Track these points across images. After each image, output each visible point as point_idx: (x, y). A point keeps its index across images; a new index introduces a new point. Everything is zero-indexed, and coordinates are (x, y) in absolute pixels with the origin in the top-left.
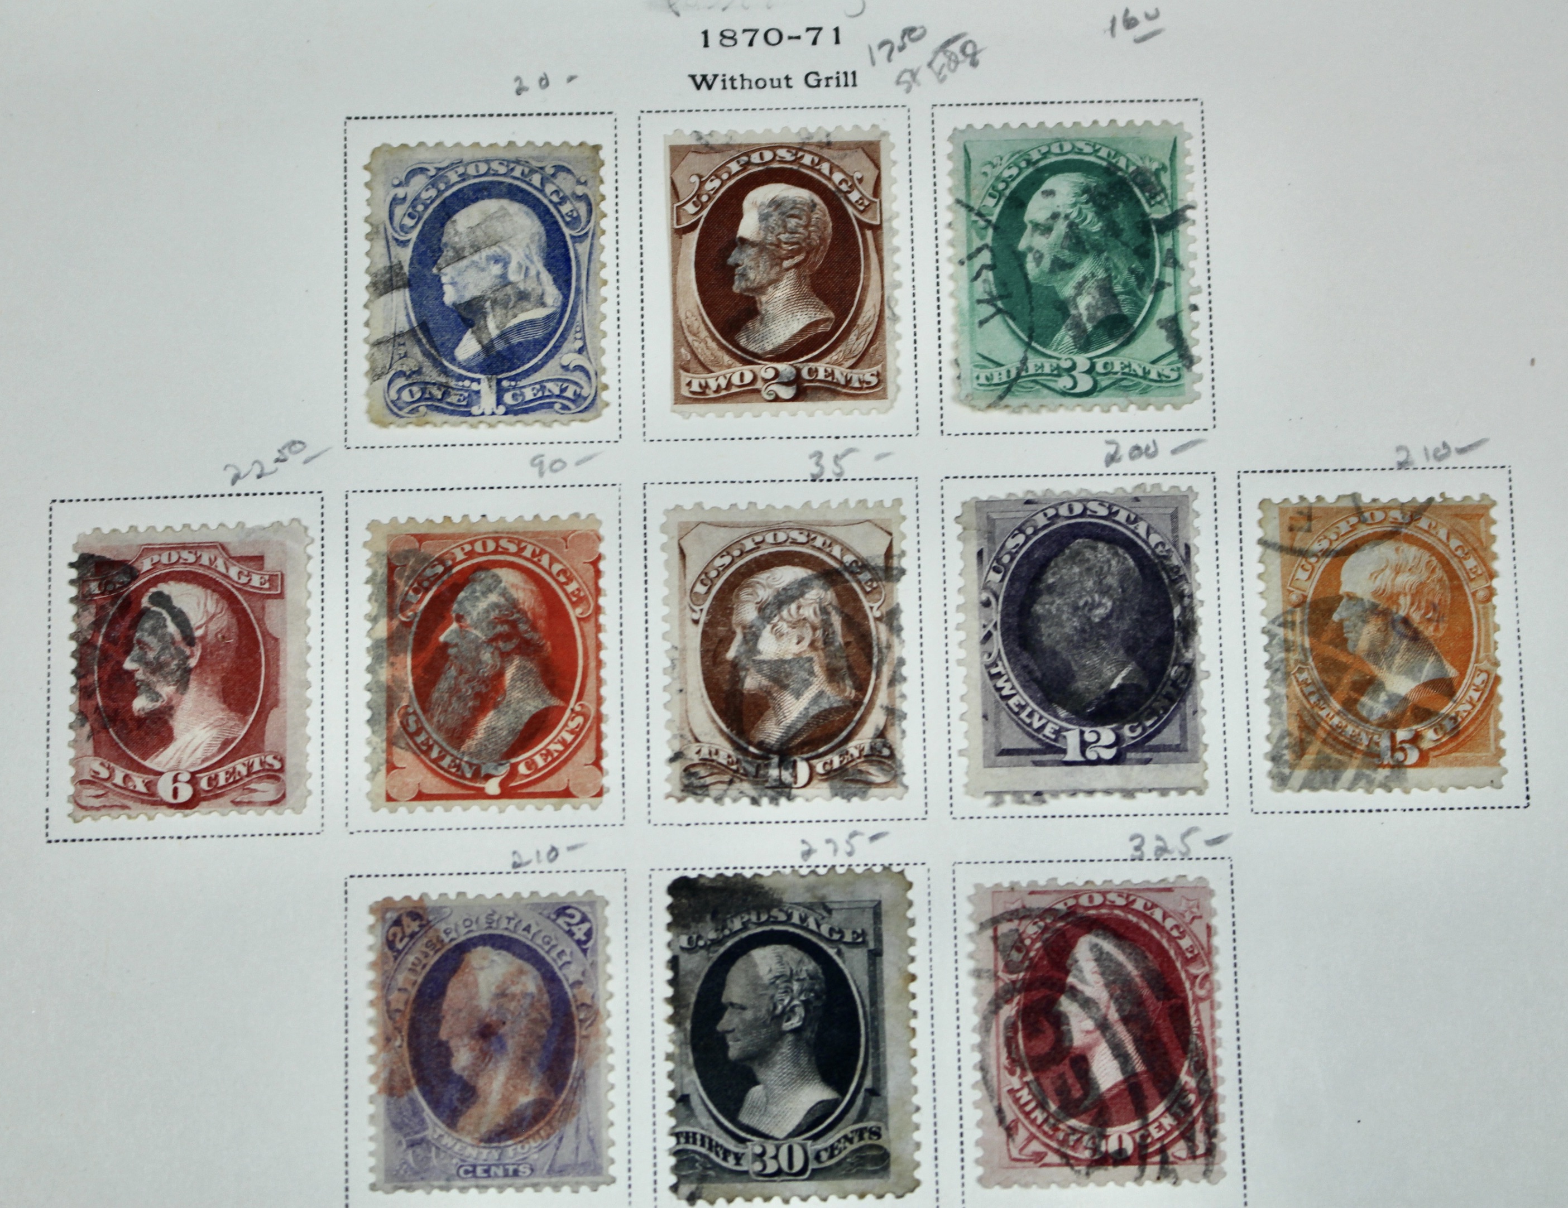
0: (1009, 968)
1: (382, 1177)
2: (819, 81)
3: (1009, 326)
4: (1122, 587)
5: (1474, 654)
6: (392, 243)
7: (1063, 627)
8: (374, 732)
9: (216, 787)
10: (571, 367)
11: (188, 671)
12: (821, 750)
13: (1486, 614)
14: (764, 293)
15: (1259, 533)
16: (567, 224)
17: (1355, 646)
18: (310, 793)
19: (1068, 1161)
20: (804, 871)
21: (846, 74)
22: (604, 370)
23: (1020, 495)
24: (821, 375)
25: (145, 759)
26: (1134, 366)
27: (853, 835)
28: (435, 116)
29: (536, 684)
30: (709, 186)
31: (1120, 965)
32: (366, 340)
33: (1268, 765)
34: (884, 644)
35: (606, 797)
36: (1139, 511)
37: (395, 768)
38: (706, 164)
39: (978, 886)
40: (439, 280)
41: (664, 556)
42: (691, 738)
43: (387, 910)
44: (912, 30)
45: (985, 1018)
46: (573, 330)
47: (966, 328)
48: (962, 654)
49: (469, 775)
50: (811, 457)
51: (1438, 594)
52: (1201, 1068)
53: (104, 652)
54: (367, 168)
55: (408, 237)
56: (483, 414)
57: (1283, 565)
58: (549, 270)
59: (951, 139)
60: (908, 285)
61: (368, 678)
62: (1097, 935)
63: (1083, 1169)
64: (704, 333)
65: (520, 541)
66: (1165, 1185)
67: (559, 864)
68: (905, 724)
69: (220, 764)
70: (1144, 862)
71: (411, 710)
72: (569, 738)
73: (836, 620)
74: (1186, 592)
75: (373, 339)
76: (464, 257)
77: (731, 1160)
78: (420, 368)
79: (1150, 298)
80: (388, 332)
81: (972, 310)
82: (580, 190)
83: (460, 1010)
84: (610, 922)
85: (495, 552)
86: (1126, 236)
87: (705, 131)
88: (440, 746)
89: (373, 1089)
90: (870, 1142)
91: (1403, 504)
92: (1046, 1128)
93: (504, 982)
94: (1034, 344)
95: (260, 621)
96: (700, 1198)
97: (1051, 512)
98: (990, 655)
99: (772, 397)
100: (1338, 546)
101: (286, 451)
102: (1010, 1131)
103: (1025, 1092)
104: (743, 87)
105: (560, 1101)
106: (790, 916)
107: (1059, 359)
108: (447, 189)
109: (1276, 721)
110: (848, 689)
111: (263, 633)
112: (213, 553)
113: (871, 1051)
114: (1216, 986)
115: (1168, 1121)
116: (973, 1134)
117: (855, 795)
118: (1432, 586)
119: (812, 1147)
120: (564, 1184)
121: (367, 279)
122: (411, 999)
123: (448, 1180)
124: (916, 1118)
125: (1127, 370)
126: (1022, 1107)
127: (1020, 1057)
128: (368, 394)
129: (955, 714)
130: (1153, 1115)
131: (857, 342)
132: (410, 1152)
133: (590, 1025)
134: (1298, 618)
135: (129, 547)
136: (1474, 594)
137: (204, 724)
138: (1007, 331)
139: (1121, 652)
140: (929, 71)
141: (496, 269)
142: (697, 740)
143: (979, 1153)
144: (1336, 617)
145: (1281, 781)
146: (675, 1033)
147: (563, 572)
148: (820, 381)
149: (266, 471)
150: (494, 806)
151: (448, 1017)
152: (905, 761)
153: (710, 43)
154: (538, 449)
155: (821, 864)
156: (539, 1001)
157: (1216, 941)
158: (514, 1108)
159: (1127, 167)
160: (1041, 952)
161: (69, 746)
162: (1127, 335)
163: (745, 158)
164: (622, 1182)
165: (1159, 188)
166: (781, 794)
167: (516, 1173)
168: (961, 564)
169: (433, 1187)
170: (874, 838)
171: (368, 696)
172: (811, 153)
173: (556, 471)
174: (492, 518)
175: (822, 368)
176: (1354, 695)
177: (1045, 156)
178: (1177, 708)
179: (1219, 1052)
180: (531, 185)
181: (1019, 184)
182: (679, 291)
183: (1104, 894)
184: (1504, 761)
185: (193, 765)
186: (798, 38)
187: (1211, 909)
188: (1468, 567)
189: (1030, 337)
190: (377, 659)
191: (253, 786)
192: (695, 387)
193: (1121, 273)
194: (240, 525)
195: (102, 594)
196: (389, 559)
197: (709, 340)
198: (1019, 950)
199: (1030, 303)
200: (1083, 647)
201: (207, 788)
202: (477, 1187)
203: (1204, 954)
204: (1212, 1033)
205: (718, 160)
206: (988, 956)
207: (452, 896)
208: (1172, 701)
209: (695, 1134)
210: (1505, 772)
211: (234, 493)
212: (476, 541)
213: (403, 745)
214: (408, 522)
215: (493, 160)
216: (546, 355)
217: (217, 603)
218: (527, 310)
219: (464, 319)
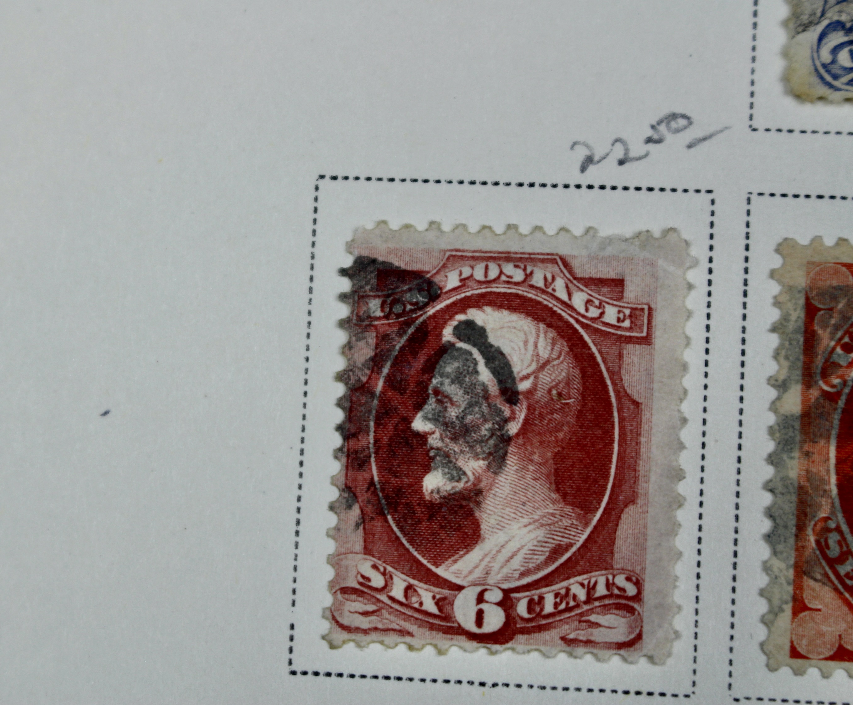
8: (775, 553)
9: (540, 615)
11: (507, 440)
18: (677, 635)
25: (437, 565)
37: (805, 608)
53: (384, 401)
61: (769, 472)
69: (547, 581)
71: (832, 525)
95: (615, 375)
111: (617, 392)
112: (550, 270)
128: (786, 54)
135: (428, 251)
137: (526, 521)
149: (632, 154)
161: (328, 535)
171: (767, 499)
185: (507, 579)
190: (784, 445)
191: (593, 618)
194: (591, 231)
195: (387, 317)
196: (807, 299)
201: (526, 615)
211: (584, 184)
213: (819, 577)
214: (837, 244)
217: (553, 344)
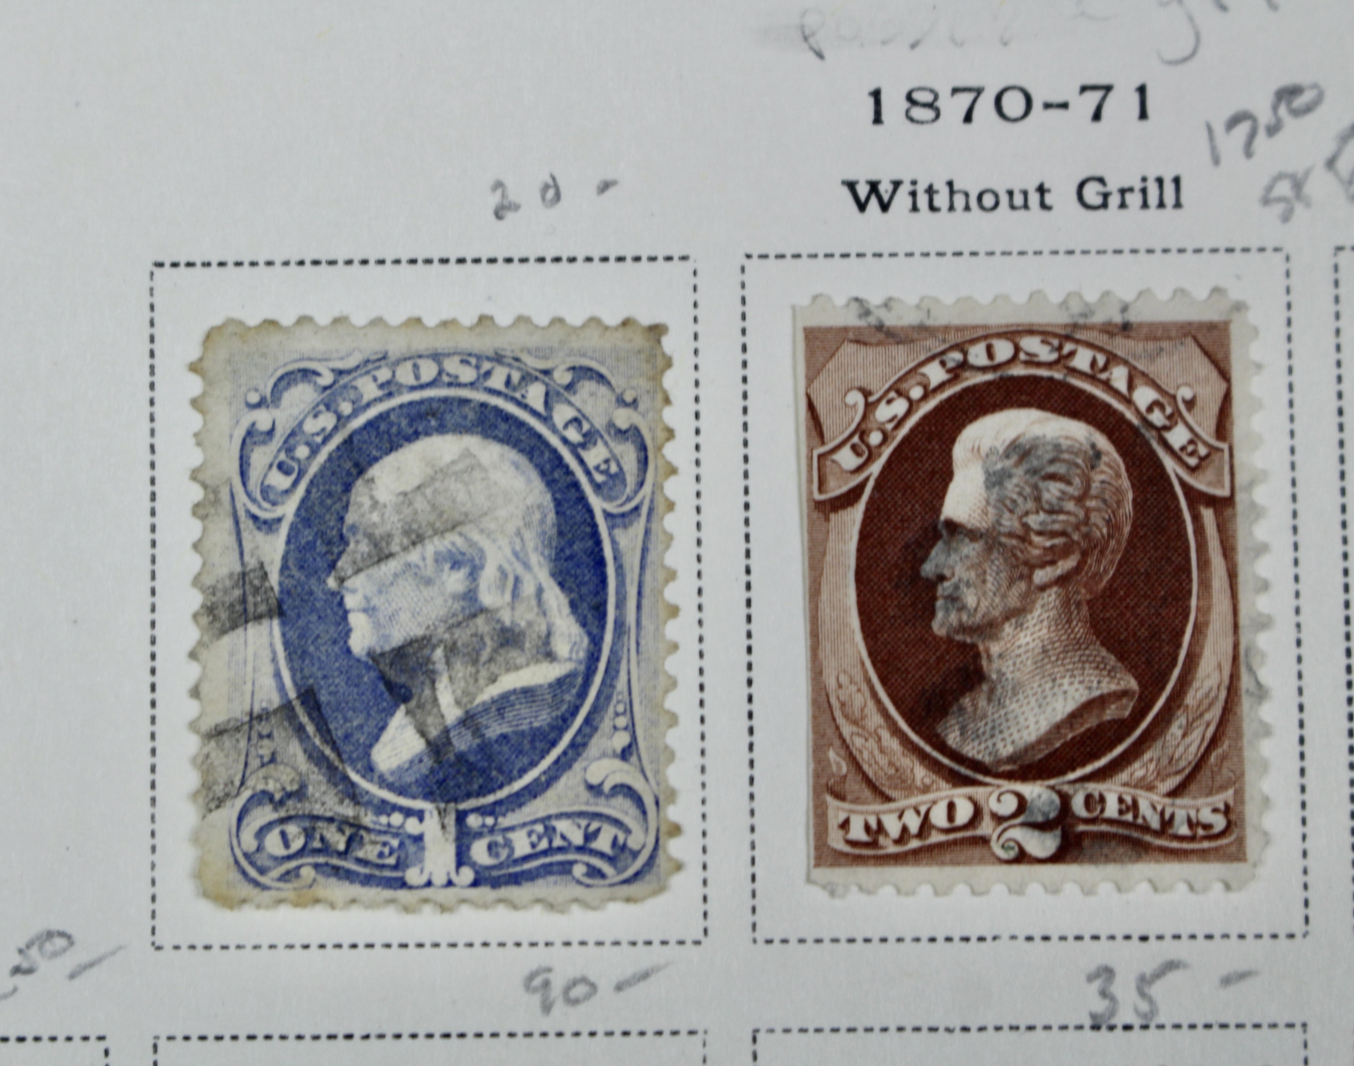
2: (1106, 196)
6: (246, 524)
10: (607, 788)
14: (994, 637)
16: (598, 487)
21: (1160, 181)
22: (672, 795)
24: (1112, 809)
30: (884, 413)
32: (193, 726)
38: (876, 367)
40: (341, 603)
44: (1292, 91)
46: (611, 710)
50: (1091, 978)
54: (194, 368)
55: (278, 512)
56: (429, 884)
58: (561, 585)
60: (1285, 621)
64: (875, 720)
75: (207, 724)
76: (391, 555)
78: (303, 787)
80: (239, 710)
82: (623, 418)
87: (874, 299)
99: (1012, 854)
101: (34, 952)
104: (951, 208)
108: (355, 413)
121: (195, 600)
131: (1183, 741)
140: (1329, 177)
148: (1110, 821)
153: (885, 116)
154: (540, 957)
163: (957, 356)
172: (1090, 345)
173: (575, 1002)
175: (1112, 792)
180: (525, 407)
182: (826, 628)
186: (1064, 106)
192: (857, 832)
197: (885, 734)
215: (449, 355)
216: (557, 762)
218: (517, 668)
219: (390, 686)
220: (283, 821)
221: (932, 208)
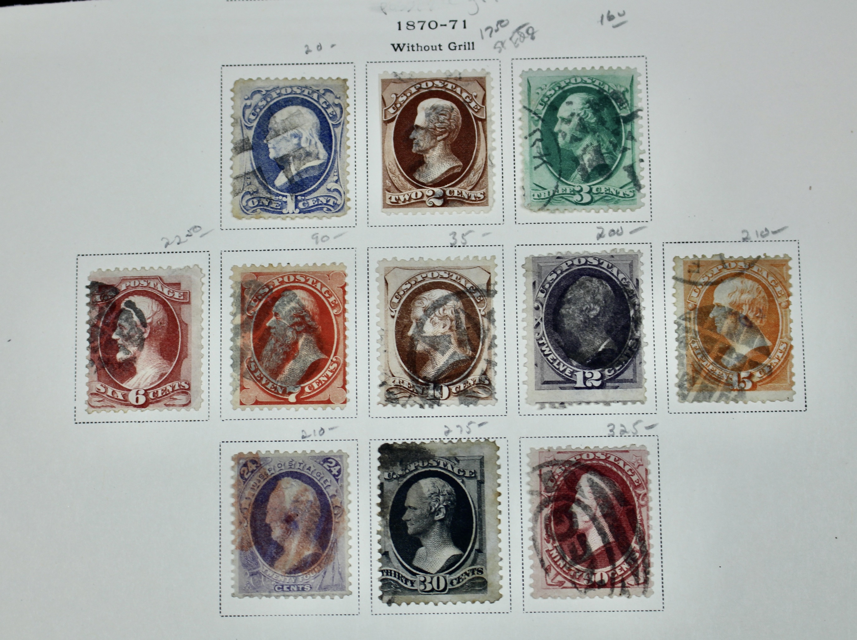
0: (547, 490)
1: (238, 590)
2: (455, 47)
3: (549, 170)
4: (605, 300)
5: (780, 334)
6: (244, 128)
7: (575, 320)
8: (234, 371)
9: (157, 397)
10: (332, 190)
11: (143, 340)
12: (454, 381)
13: (786, 315)
14: (427, 153)
15: (673, 274)
16: (330, 118)
17: (721, 330)
18: (203, 400)
19: (575, 586)
20: (446, 441)
21: (469, 43)
22: (348, 191)
23: (554, 254)
24: (456, 194)
25: (122, 383)
26: (612, 190)
27: (470, 423)
28: (265, 65)
29: (314, 348)
30: (401, 99)
31: (602, 489)
32: (231, 176)
33: (677, 389)
34: (486, 328)
35: (348, 403)
36: (613, 262)
37: (244, 388)
38: (399, 88)
39: (532, 449)
40: (267, 146)
41: (378, 284)
42: (390, 375)
43: (240, 459)
44: (502, 21)
45: (535, 514)
46: (333, 171)
47: (528, 171)
48: (525, 333)
49: (280, 392)
50: (450, 235)
51: (762, 304)
52: (642, 540)
53: (103, 330)
54: (232, 90)
55: (252, 125)
56: (288, 213)
57: (685, 290)
58: (321, 141)
59: (521, 76)
60: (499, 149)
61: (231, 344)
62: (591, 474)
63: (583, 590)
64: (398, 173)
65: (306, 276)
66: (624, 598)
67: (324, 437)
68: (496, 368)
69: (159, 386)
70: (615, 437)
71: (252, 360)
72: (330, 374)
73: (462, 316)
74: (637, 303)
75: (234, 176)
76: (280, 135)
77: (409, 583)
78: (258, 190)
79: (619, 156)
80: (242, 172)
81: (531, 161)
82: (337, 101)
83: (276, 509)
84: (350, 466)
85: (294, 282)
86: (608, 124)
87: (399, 72)
88: (267, 378)
89: (233, 547)
90: (478, 575)
91: (745, 259)
92: (565, 569)
93: (297, 495)
94: (562, 179)
95: (179, 315)
96: (393, 602)
97: (570, 263)
98: (539, 334)
99: (431, 205)
100: (713, 280)
101: (192, 231)
102: (547, 571)
103: (555, 551)
104: (418, 50)
105: (325, 554)
106: (438, 463)
107: (574, 186)
108: (271, 101)
109: (681, 367)
110: (468, 350)
111: (180, 321)
112: (156, 281)
113: (478, 530)
114: (650, 499)
115: (625, 566)
116: (529, 572)
117: (471, 403)
118: (759, 300)
119: (449, 578)
120: (327, 595)
121: (232, 146)
122: (252, 503)
123: (270, 592)
124: (500, 564)
125: (608, 192)
126: (553, 559)
127: (552, 534)
128: (232, 203)
129: (521, 363)
130: (618, 563)
131: (473, 178)
132: (251, 578)
133: (340, 517)
134: (692, 316)
135: (115, 278)
136: (780, 304)
137: (151, 366)
138: (548, 172)
139: (604, 333)
140: (510, 42)
141: (295, 141)
142: (393, 376)
143: (532, 581)
144: (711, 316)
145: (683, 397)
146: (382, 521)
147: (328, 292)
148: (455, 197)
149: (182, 241)
150: (293, 408)
151: (270, 512)
152: (496, 387)
153: (401, 28)
154: (316, 230)
155: (454, 438)
156: (315, 504)
157: (650, 477)
158: (302, 557)
159: (609, 90)
160: (563, 482)
161: (86, 376)
162: (608, 174)
163: (419, 86)
164: (355, 594)
165: (624, 101)
166: (434, 403)
167: (303, 589)
168: (525, 288)
169: (262, 596)
170: (480, 425)
171: (231, 353)
172: (451, 83)
173: (324, 241)
174: (293, 264)
175: (456, 190)
176: (720, 355)
177: (568, 84)
178: (632, 361)
179: (651, 532)
180: (313, 99)
181: (555, 99)
182: (386, 151)
183: (594, 453)
184: (794, 388)
185: (146, 386)
186: (445, 25)
187: (648, 461)
188: (777, 291)
189: (560, 175)
190: (236, 335)
191: (175, 397)
192: (393, 200)
193: (605, 143)
194: (169, 267)
195: (102, 301)
196: (242, 285)
197: (400, 176)
198: (552, 481)
199: (560, 158)
200: (585, 330)
201: (152, 398)
202: (284, 596)
203: (644, 484)
204: (648, 523)
205: (405, 86)
206: (537, 484)
207: (272, 452)
208: (629, 357)
209: (391, 571)
210: (795, 393)
211: (166, 252)
212: (284, 276)
213: (248, 377)
214: (251, 266)
215: (294, 87)
216: (320, 183)
217: (158, 306)
218: (310, 161)
219: (279, 166)
220: (253, 198)
221: (413, 50)
